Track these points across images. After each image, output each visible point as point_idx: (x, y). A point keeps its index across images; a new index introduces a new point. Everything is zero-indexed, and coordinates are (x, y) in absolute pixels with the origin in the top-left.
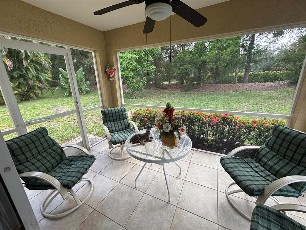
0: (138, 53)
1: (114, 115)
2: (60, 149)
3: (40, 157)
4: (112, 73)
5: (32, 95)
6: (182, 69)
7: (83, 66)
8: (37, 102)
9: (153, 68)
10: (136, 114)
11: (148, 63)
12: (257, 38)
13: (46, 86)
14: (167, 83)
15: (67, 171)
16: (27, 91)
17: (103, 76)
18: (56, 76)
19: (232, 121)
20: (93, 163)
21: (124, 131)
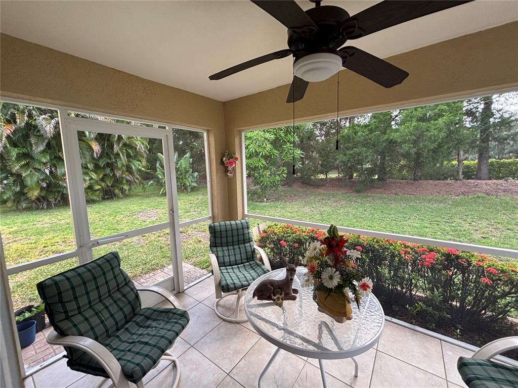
0: (275, 130)
1: (230, 234)
2: (134, 292)
3: (100, 307)
4: (231, 164)
5: (117, 191)
6: (351, 155)
7: (192, 151)
8: (122, 202)
9: (298, 152)
10: (266, 232)
11: (291, 145)
12: (498, 99)
13: (137, 179)
14: (322, 176)
15: (138, 342)
16: (112, 186)
17: (217, 170)
18: (152, 165)
19: (470, 264)
20: (183, 328)
21: (244, 266)
